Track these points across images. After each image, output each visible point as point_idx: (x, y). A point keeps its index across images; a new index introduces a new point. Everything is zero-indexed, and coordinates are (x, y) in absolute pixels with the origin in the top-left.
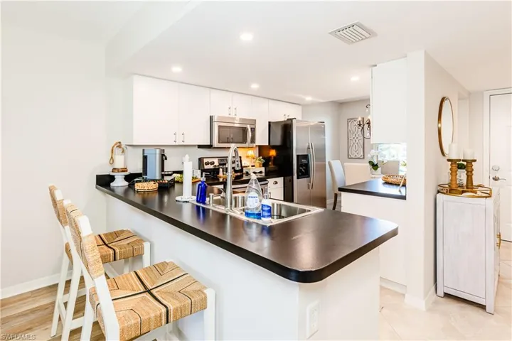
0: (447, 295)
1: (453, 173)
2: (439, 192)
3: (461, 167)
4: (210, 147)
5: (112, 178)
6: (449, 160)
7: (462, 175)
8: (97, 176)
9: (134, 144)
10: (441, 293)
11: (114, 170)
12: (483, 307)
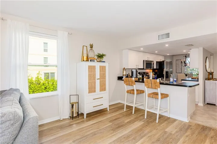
0: (208, 104)
1: (209, 75)
2: (206, 80)
3: (211, 74)
4: (143, 69)
5: (122, 77)
6: (208, 72)
7: (211, 76)
8: (118, 77)
9: (129, 68)
10: (206, 103)
11: (123, 75)
12: (215, 105)
